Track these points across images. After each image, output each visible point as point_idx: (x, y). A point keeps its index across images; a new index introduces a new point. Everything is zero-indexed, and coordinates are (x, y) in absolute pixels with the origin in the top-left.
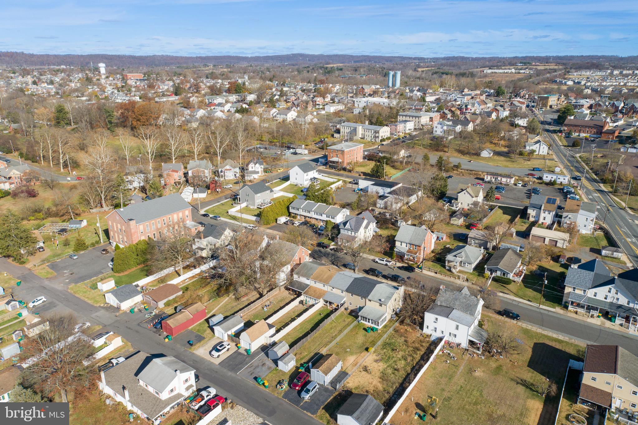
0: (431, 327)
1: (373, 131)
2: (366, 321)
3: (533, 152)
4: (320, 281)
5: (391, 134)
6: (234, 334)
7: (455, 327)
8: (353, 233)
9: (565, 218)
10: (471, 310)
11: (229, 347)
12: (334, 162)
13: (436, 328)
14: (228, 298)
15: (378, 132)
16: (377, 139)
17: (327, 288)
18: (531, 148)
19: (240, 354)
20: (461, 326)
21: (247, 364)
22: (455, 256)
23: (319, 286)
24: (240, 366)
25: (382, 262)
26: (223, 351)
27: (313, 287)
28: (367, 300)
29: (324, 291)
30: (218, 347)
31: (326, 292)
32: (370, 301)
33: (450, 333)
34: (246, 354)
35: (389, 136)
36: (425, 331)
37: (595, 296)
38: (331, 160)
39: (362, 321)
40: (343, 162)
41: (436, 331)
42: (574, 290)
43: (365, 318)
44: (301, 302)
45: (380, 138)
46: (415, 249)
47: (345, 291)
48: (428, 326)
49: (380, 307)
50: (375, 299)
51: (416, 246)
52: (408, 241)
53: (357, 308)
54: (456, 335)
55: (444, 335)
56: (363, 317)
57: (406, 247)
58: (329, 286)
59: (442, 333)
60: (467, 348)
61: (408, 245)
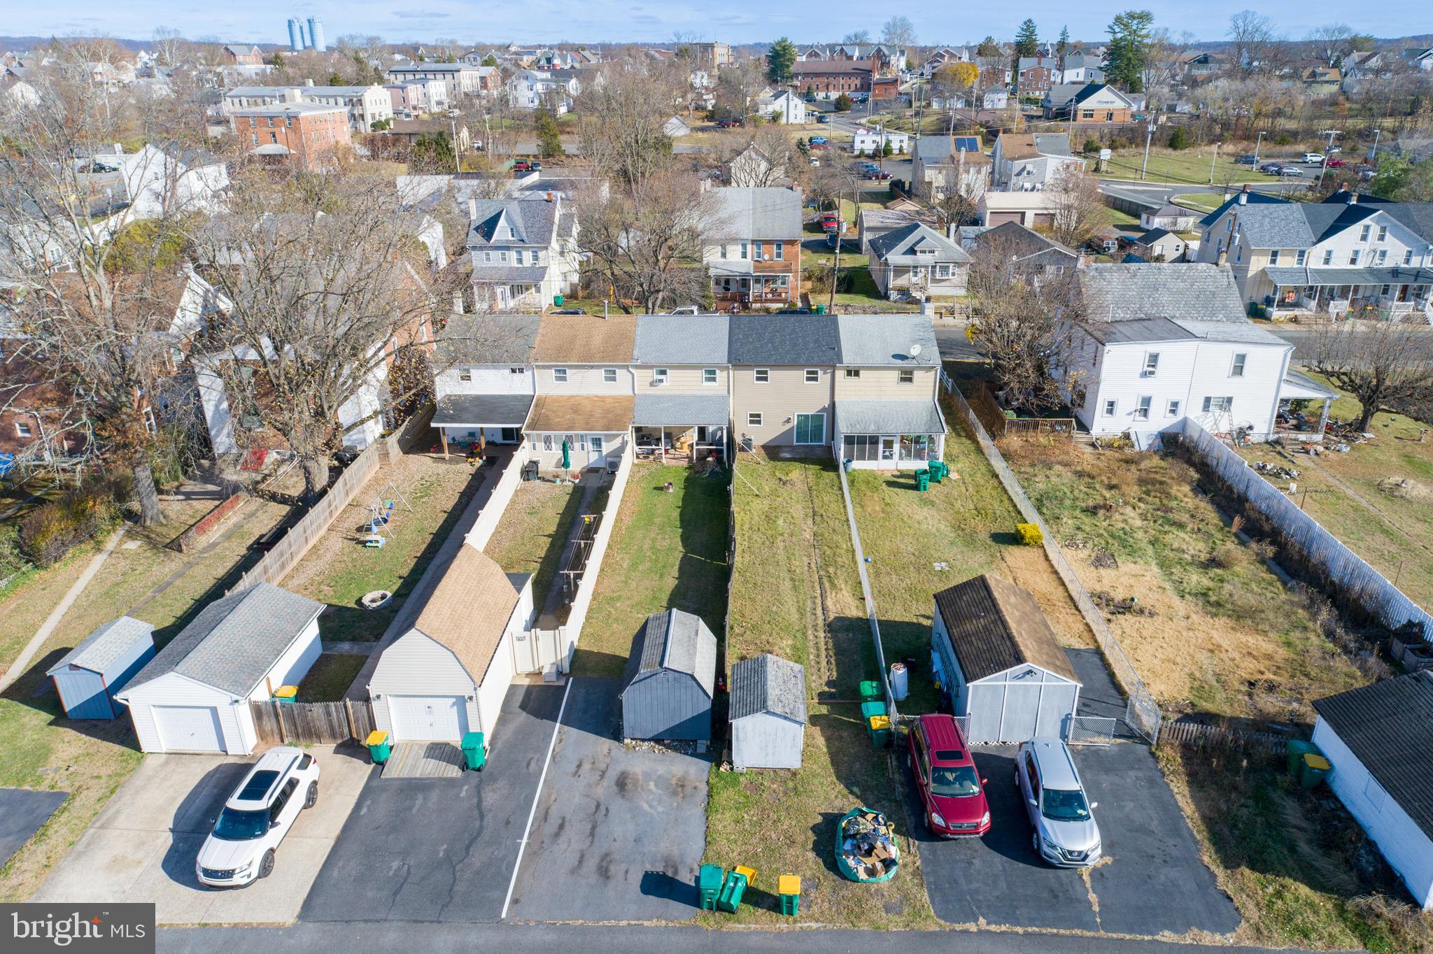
0: (1126, 404)
1: (341, 101)
2: (874, 456)
3: (775, 118)
4: (587, 361)
6: (291, 691)
7: (1229, 364)
8: (527, 257)
10: (1225, 307)
11: (312, 773)
13: (1147, 401)
14: (99, 560)
15: (360, 102)
16: (361, 125)
17: (622, 386)
18: (770, 109)
19: (413, 787)
20: (1253, 353)
22: (912, 251)
23: (587, 384)
24: (478, 858)
26: (286, 816)
27: (556, 400)
28: (840, 374)
29: (617, 399)
30: (235, 803)
31: (632, 399)
32: (853, 372)
33: (1208, 400)
34: (454, 772)
35: (391, 115)
36: (1103, 426)
37: (1327, 261)
39: (856, 465)
41: (1145, 412)
42: (1273, 261)
43: (865, 443)
44: (530, 471)
45: (369, 121)
46: (779, 255)
47: (723, 368)
48: (1111, 404)
49: (906, 385)
50: (878, 360)
51: (779, 247)
52: (748, 234)
53: (788, 426)
54: (1230, 400)
55: (1180, 417)
56: (862, 440)
57: (744, 255)
58: (637, 367)
59: (1173, 411)
60: (1272, 437)
61: (749, 247)
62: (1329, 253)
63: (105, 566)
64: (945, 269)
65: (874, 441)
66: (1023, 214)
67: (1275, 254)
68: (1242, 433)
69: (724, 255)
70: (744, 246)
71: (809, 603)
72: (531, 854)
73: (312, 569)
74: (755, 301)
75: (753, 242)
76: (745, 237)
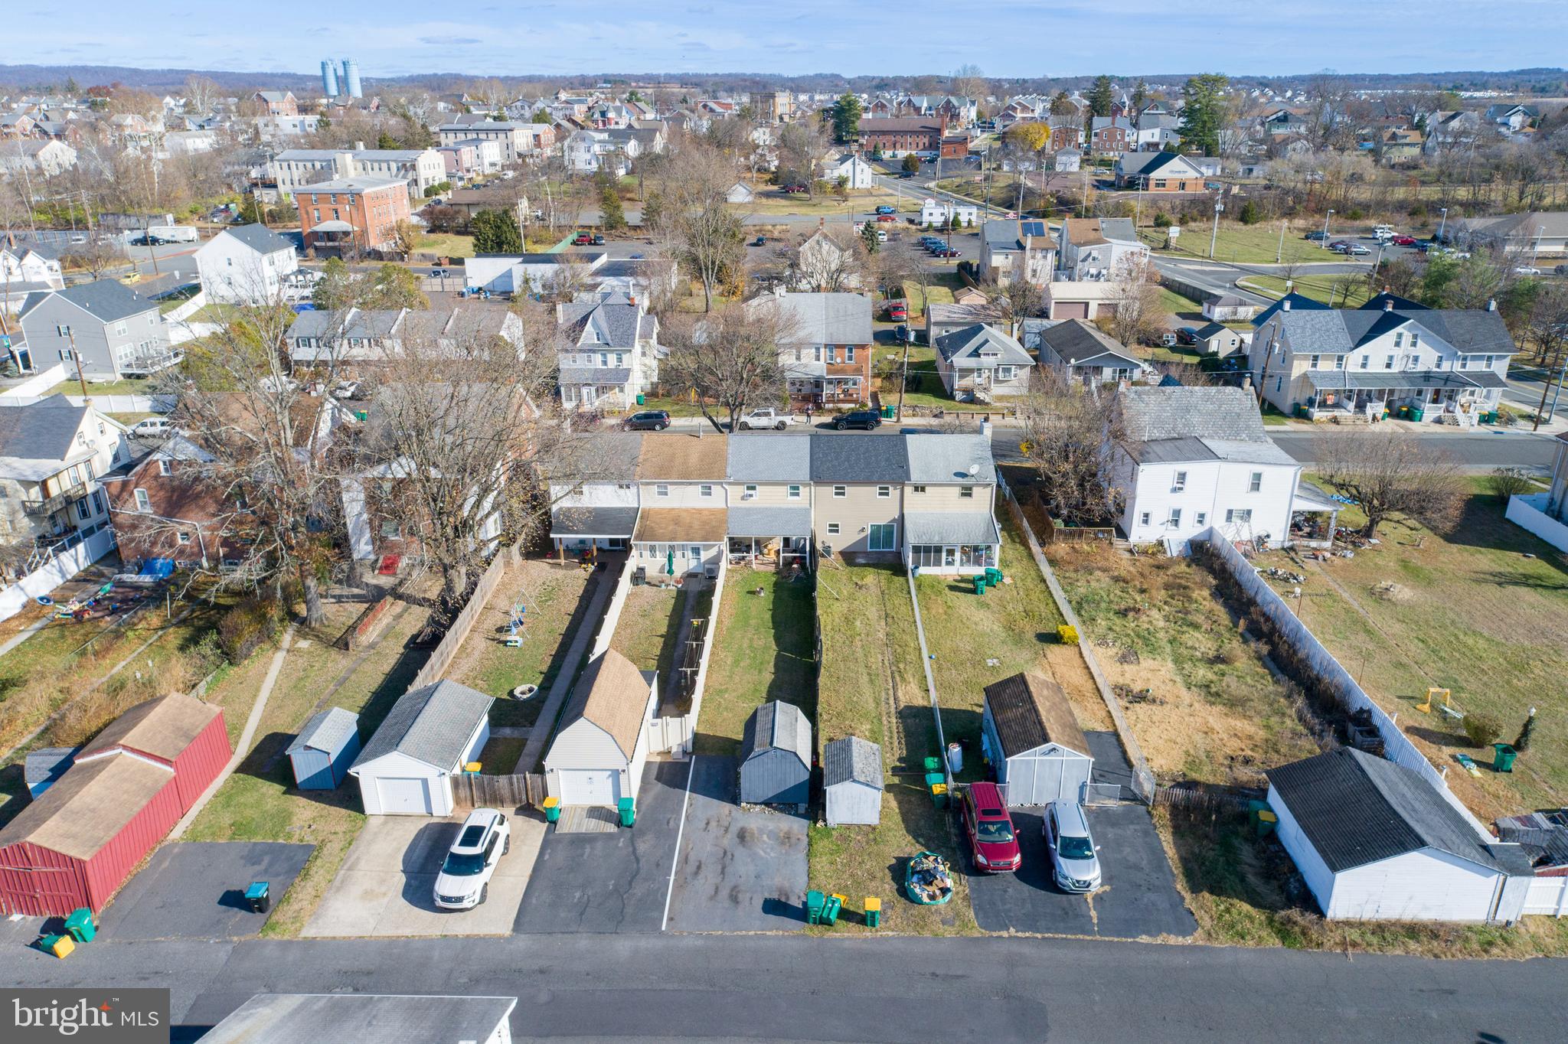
0: (1159, 515)
1: (394, 166)
2: (938, 563)
3: (842, 183)
4: (686, 477)
5: (450, 176)
6: (477, 767)
7: (1248, 481)
8: (612, 359)
9: (1084, 260)
10: (1248, 427)
11: (503, 831)
12: (330, 236)
13: (1177, 513)
14: (279, 657)
15: (413, 167)
16: (415, 191)
17: (717, 500)
18: (836, 174)
19: (580, 840)
20: (1269, 473)
21: (662, 866)
22: (976, 353)
23: (685, 498)
24: (639, 890)
25: (763, 421)
26: (494, 857)
27: (660, 512)
29: (712, 512)
30: (457, 849)
31: (725, 512)
32: (920, 488)
33: (1230, 512)
34: (611, 828)
35: (444, 179)
36: (1140, 534)
37: (1364, 366)
38: (318, 228)
39: (923, 570)
40: (364, 232)
41: (1176, 522)
42: (1314, 365)
43: (930, 552)
44: (638, 577)
45: (423, 186)
46: (850, 358)
47: (805, 485)
48: (1146, 515)
49: (966, 499)
50: (942, 478)
51: (850, 351)
52: (821, 338)
53: (863, 535)
54: (1249, 512)
55: (1206, 527)
56: (927, 550)
57: (818, 358)
58: (730, 484)
59: (1200, 522)
60: (1287, 544)
61: (822, 350)
62: (1366, 358)
63: (286, 663)
64: (1007, 370)
65: (938, 550)
66: (1087, 304)
67: (1316, 358)
68: (1261, 541)
69: (798, 358)
70: (818, 349)
71: (883, 694)
72: (678, 886)
73: (466, 665)
74: (828, 402)
75: (826, 346)
76: (818, 341)
